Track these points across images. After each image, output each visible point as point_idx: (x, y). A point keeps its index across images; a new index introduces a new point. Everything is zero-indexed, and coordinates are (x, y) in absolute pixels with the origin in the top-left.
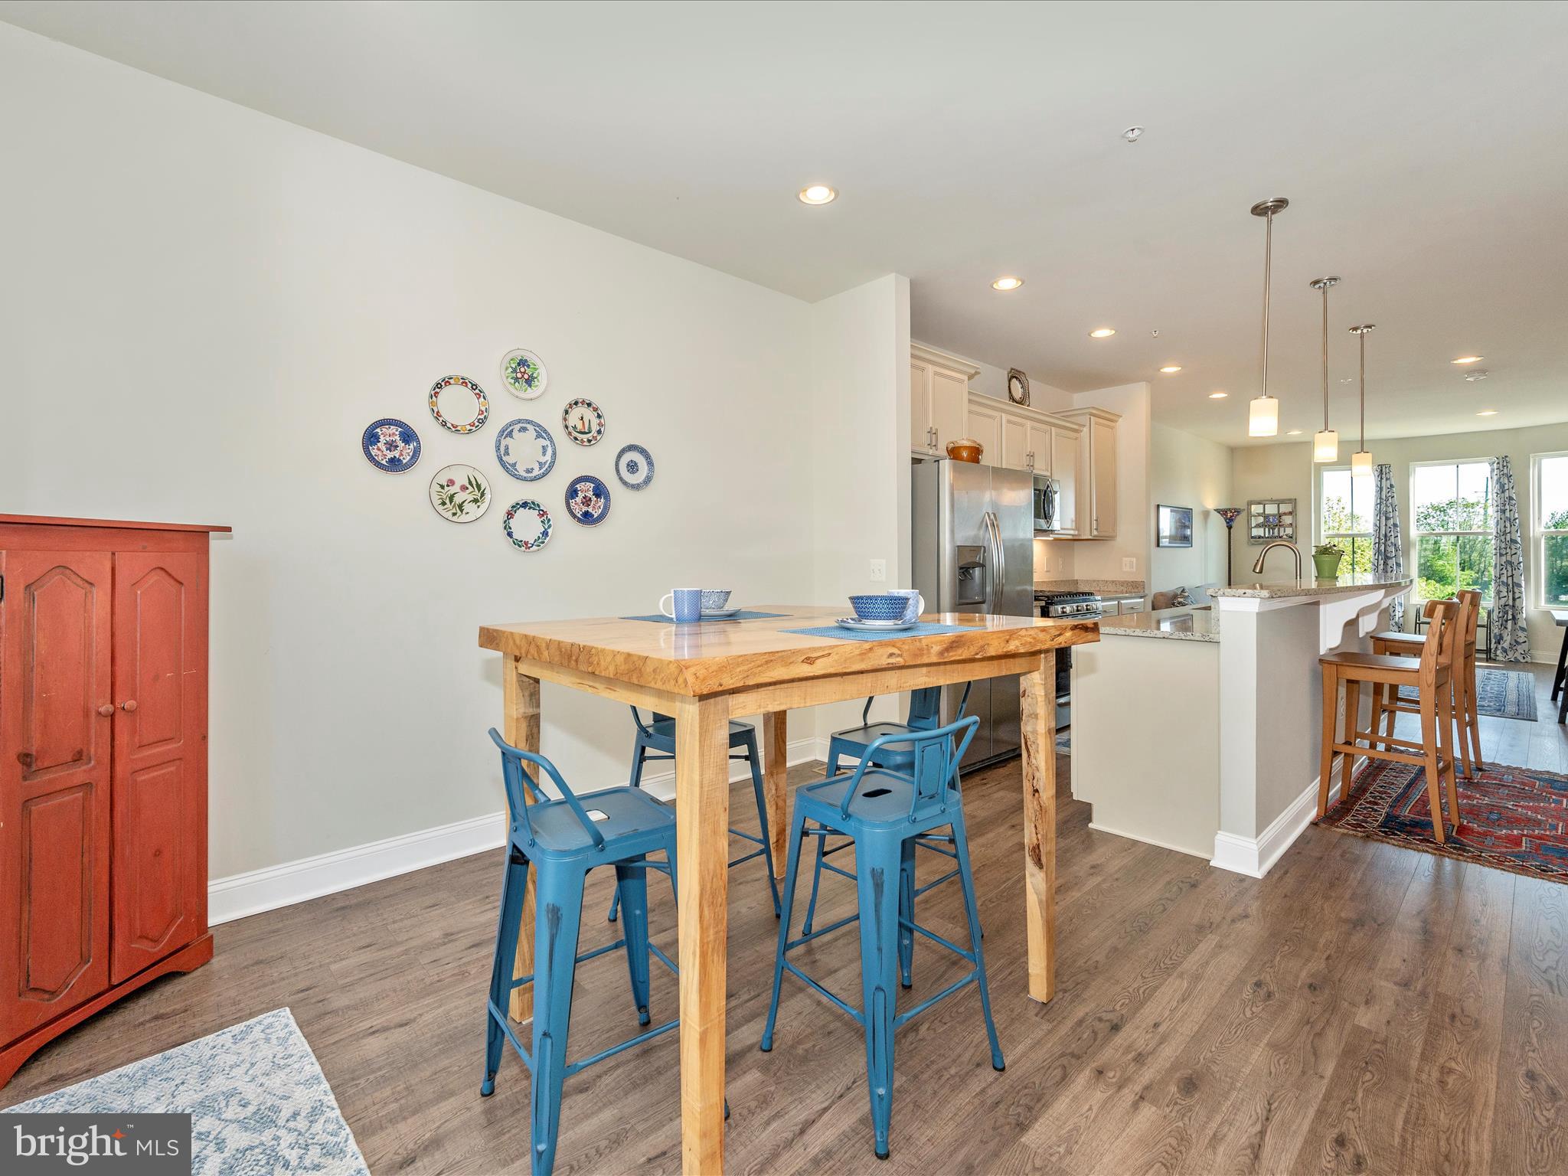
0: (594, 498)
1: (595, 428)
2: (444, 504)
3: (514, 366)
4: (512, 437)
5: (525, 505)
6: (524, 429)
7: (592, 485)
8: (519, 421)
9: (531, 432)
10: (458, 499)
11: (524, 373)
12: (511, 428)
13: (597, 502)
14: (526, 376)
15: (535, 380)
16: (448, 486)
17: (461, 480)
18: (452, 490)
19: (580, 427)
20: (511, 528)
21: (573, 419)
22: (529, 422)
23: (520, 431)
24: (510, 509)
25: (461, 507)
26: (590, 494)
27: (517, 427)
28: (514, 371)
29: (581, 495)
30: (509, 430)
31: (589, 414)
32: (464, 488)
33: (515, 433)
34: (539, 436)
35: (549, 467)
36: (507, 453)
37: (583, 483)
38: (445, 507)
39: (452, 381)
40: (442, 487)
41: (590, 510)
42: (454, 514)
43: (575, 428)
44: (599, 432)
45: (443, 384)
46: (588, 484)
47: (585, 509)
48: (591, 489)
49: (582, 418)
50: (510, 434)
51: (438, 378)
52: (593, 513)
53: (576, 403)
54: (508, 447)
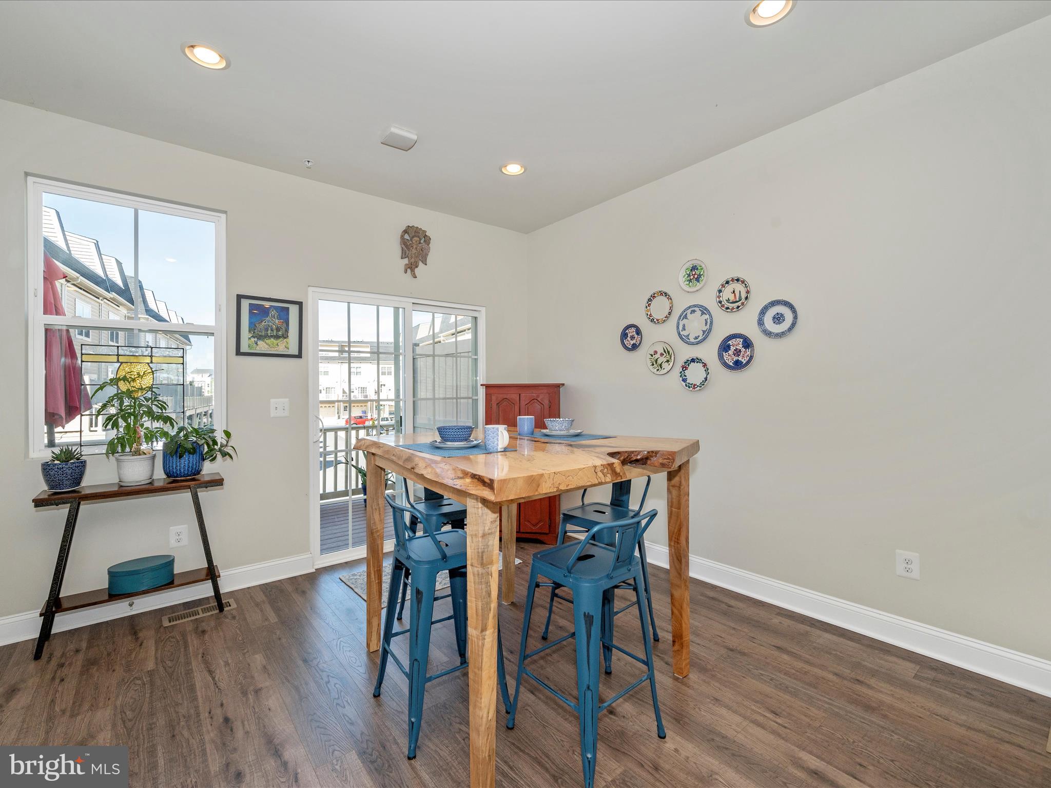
0: (743, 350)
1: (743, 295)
2: (653, 365)
3: (688, 273)
4: (687, 318)
5: (693, 360)
6: (694, 311)
7: (742, 340)
8: (690, 307)
9: (698, 313)
10: (659, 362)
11: (695, 274)
12: (685, 313)
13: (745, 352)
14: (696, 276)
15: (702, 276)
16: (654, 354)
17: (660, 351)
18: (658, 356)
19: (732, 298)
20: (686, 376)
21: (727, 294)
22: (695, 306)
23: (691, 313)
24: (684, 364)
25: (661, 365)
26: (740, 347)
27: (689, 311)
28: (689, 275)
29: (732, 348)
30: (684, 314)
31: (739, 287)
32: (662, 355)
33: (689, 316)
34: (703, 313)
35: (708, 333)
36: (684, 329)
37: (734, 340)
38: (654, 366)
39: (656, 295)
40: (652, 355)
41: (740, 359)
42: (658, 370)
43: (728, 301)
44: (746, 298)
45: (652, 298)
46: (738, 339)
47: (735, 358)
48: (741, 343)
49: (734, 291)
50: (686, 317)
51: (648, 296)
52: (743, 360)
53: (727, 282)
54: (684, 326)
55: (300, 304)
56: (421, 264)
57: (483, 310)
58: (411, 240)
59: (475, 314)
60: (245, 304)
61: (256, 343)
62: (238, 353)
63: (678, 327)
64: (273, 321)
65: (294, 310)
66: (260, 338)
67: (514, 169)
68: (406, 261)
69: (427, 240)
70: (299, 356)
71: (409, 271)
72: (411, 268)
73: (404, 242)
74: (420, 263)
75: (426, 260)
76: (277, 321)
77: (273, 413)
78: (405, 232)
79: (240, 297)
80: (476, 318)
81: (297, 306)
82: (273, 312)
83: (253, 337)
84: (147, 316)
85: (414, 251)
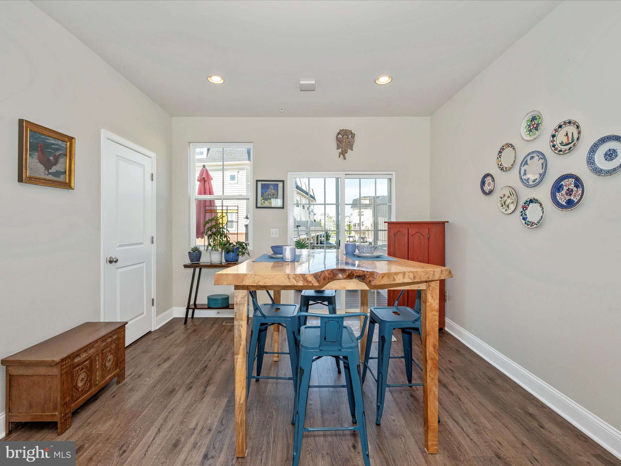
0: (575, 189)
1: (575, 137)
2: (502, 206)
3: (529, 124)
4: (527, 164)
5: (531, 201)
6: (532, 158)
7: (573, 180)
8: (529, 154)
9: (536, 158)
10: (507, 203)
11: (534, 124)
12: (525, 160)
13: (577, 191)
14: (535, 126)
15: (540, 125)
16: (503, 197)
17: (507, 194)
18: (506, 198)
19: (565, 141)
20: (526, 215)
21: (561, 137)
22: (533, 152)
23: (531, 159)
24: (524, 205)
25: (508, 206)
26: (572, 186)
27: (529, 158)
28: (530, 126)
29: (565, 188)
30: (525, 161)
31: (571, 129)
32: (509, 197)
33: (529, 162)
34: (539, 158)
35: (543, 175)
36: (525, 174)
37: (567, 180)
38: (503, 207)
39: (504, 147)
40: (501, 198)
41: (572, 198)
42: (506, 210)
43: (562, 144)
44: (578, 139)
45: (501, 150)
46: (570, 179)
47: (568, 198)
48: (573, 183)
49: (567, 134)
50: (526, 163)
51: (499, 149)
52: (575, 199)
53: (560, 127)
54: (525, 171)
55: (283, 181)
56: (349, 151)
57: (394, 173)
58: (342, 138)
59: (390, 177)
60: (260, 184)
61: (264, 202)
62: (257, 207)
63: (520, 173)
64: (271, 191)
65: (280, 185)
66: (266, 199)
67: (384, 80)
68: (340, 150)
69: (353, 135)
70: (283, 208)
71: (341, 156)
72: (343, 154)
73: (338, 139)
74: (349, 149)
75: (352, 147)
76: (273, 191)
77: (272, 236)
78: (339, 134)
79: (257, 181)
80: (391, 179)
81: (282, 183)
82: (271, 187)
83: (263, 199)
84: (297, 189)
85: (344, 144)
